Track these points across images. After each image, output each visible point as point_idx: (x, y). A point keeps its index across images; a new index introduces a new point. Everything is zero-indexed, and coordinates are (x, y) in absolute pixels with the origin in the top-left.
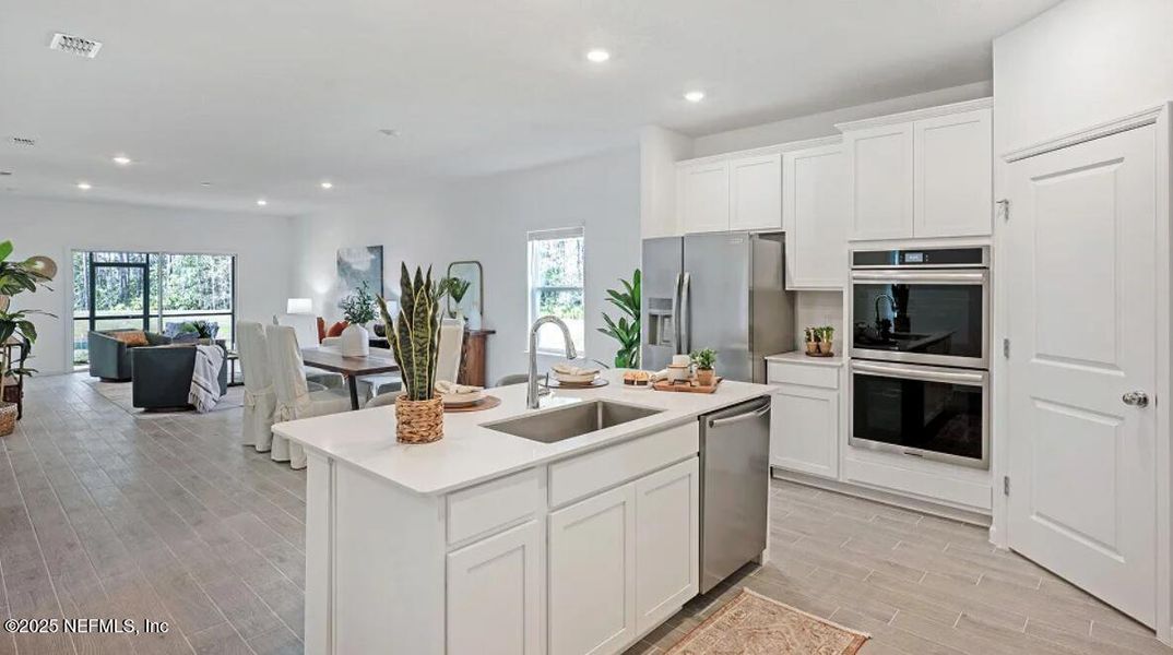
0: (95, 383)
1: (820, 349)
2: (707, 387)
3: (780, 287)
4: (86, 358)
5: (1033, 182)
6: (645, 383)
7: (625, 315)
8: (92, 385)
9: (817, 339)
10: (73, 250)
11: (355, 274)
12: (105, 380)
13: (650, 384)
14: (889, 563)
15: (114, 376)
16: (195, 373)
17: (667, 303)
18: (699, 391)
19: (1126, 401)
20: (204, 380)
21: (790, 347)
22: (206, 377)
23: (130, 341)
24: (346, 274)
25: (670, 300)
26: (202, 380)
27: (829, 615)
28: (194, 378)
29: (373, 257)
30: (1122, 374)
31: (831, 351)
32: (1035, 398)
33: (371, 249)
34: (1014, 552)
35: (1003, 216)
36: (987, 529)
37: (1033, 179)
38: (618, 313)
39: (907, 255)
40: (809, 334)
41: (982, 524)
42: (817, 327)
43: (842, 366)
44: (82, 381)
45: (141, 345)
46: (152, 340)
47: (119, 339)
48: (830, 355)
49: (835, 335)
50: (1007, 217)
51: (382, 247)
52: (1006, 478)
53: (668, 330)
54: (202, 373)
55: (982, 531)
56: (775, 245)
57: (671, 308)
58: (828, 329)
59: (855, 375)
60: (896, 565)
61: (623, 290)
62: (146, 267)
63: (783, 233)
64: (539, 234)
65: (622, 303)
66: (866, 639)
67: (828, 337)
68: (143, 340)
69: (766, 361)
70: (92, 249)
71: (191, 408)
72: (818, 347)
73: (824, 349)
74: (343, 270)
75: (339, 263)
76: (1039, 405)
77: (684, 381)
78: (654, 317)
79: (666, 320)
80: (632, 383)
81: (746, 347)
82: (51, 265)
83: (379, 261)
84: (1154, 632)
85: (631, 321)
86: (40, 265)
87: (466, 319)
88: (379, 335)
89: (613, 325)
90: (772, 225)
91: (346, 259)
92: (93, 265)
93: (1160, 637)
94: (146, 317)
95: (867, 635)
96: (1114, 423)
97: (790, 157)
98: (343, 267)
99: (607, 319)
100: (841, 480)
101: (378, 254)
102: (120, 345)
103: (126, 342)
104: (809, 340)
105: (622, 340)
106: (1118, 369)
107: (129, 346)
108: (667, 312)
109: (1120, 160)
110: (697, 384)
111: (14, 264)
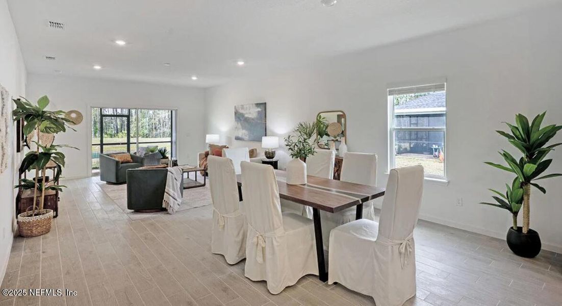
0: (103, 185)
4: (98, 166)
8: (101, 186)
10: (91, 107)
11: (247, 120)
12: (109, 183)
15: (114, 181)
16: (166, 187)
20: (173, 192)
22: (174, 189)
23: (122, 160)
24: (241, 120)
26: (171, 192)
28: (166, 190)
29: (259, 109)
33: (258, 105)
44: (96, 183)
45: (128, 162)
46: (134, 158)
47: (117, 159)
51: (265, 103)
54: (171, 187)
62: (128, 117)
68: (129, 159)
70: (101, 106)
71: (164, 210)
74: (239, 118)
75: (235, 113)
82: (80, 116)
83: (264, 112)
86: (73, 115)
87: (337, 150)
88: (268, 158)
91: (241, 111)
92: (102, 116)
94: (128, 144)
98: (239, 116)
101: (263, 108)
102: (117, 162)
103: (120, 160)
107: (122, 163)
111: (50, 113)
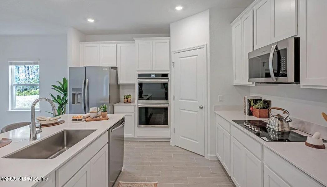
1: (128, 101)
2: (105, 118)
3: (116, 84)
5: (180, 59)
6: (81, 120)
7: (60, 94)
9: (127, 98)
13: (83, 119)
14: (153, 158)
17: (79, 89)
18: (103, 120)
19: (199, 108)
21: (119, 101)
25: (81, 88)
27: (145, 180)
30: (198, 102)
31: (131, 101)
32: (180, 109)
34: (176, 146)
35: (173, 66)
36: (170, 142)
37: (180, 58)
38: (56, 93)
39: (151, 75)
40: (125, 97)
41: (168, 141)
42: (127, 95)
43: (135, 105)
48: (130, 102)
49: (132, 97)
50: (174, 67)
52: (174, 129)
53: (80, 99)
55: (168, 142)
56: (115, 71)
57: (81, 91)
58: (130, 95)
59: (139, 108)
60: (155, 158)
61: (58, 85)
63: (117, 68)
64: (15, 63)
65: (58, 90)
66: (157, 184)
67: (130, 97)
69: (113, 106)
72: (127, 100)
73: (129, 101)
76: (181, 111)
77: (96, 117)
78: (74, 95)
79: (79, 95)
80: (76, 120)
81: (108, 102)
84: (204, 157)
85: (62, 96)
89: (55, 98)
90: (114, 65)
93: (206, 157)
95: (157, 182)
96: (196, 113)
97: (119, 45)
99: (52, 96)
100: (135, 137)
104: (125, 99)
105: (59, 103)
106: (197, 101)
108: (79, 92)
109: (197, 55)
110: (101, 117)
